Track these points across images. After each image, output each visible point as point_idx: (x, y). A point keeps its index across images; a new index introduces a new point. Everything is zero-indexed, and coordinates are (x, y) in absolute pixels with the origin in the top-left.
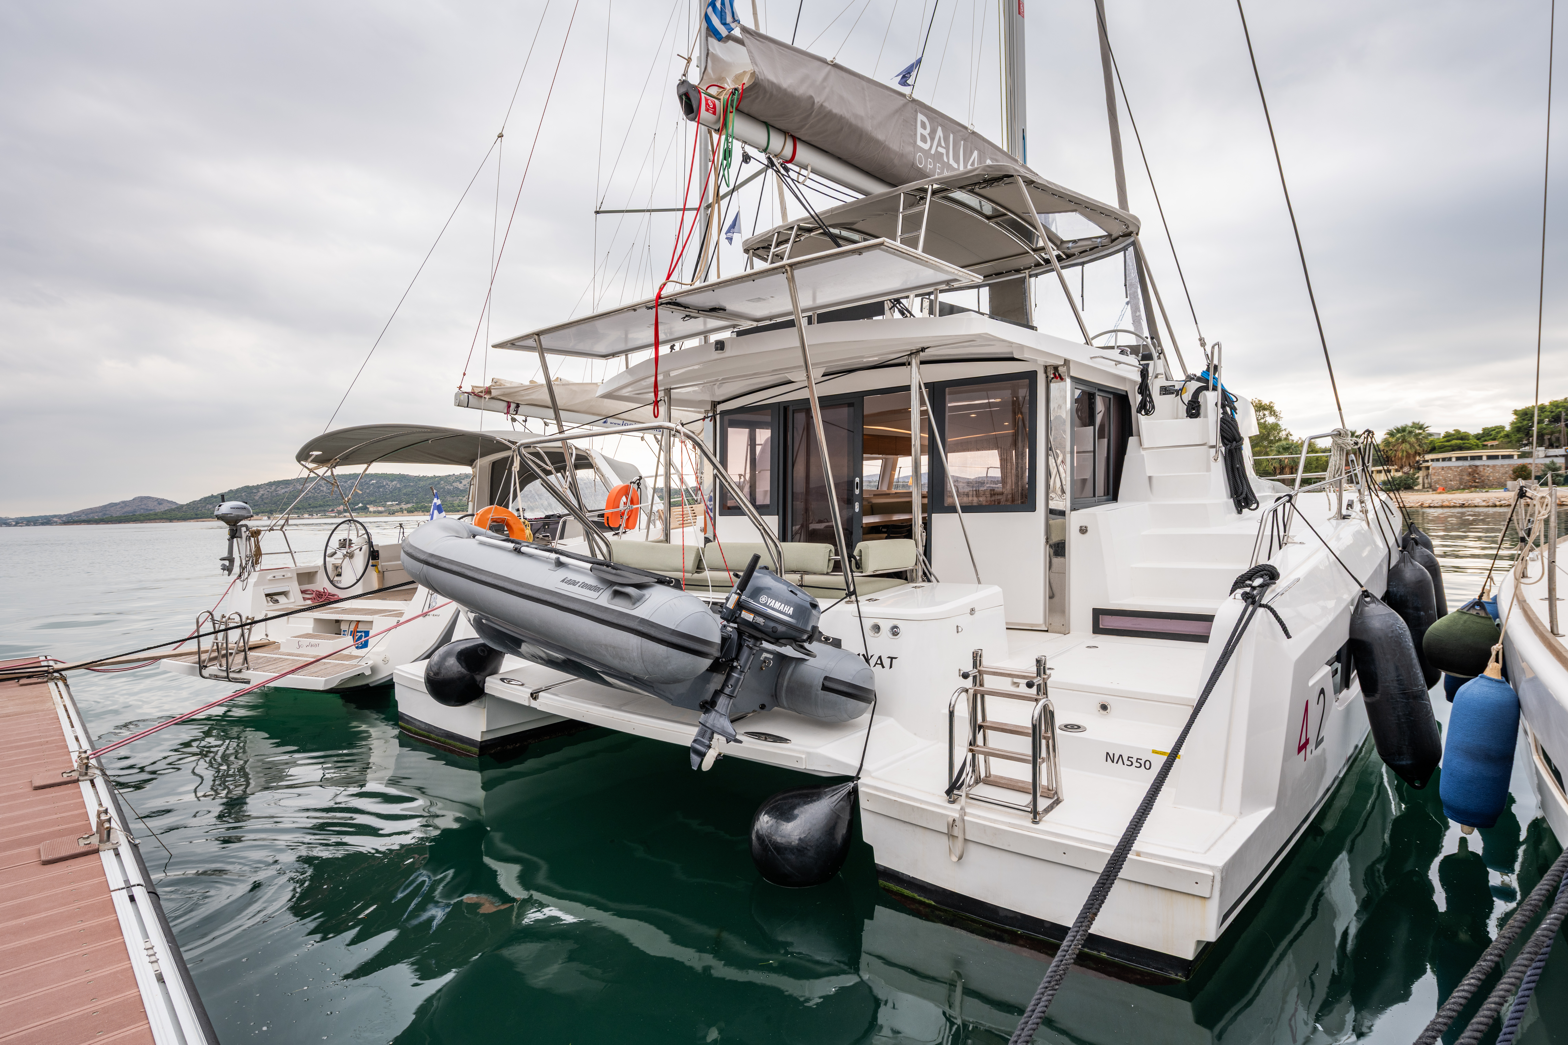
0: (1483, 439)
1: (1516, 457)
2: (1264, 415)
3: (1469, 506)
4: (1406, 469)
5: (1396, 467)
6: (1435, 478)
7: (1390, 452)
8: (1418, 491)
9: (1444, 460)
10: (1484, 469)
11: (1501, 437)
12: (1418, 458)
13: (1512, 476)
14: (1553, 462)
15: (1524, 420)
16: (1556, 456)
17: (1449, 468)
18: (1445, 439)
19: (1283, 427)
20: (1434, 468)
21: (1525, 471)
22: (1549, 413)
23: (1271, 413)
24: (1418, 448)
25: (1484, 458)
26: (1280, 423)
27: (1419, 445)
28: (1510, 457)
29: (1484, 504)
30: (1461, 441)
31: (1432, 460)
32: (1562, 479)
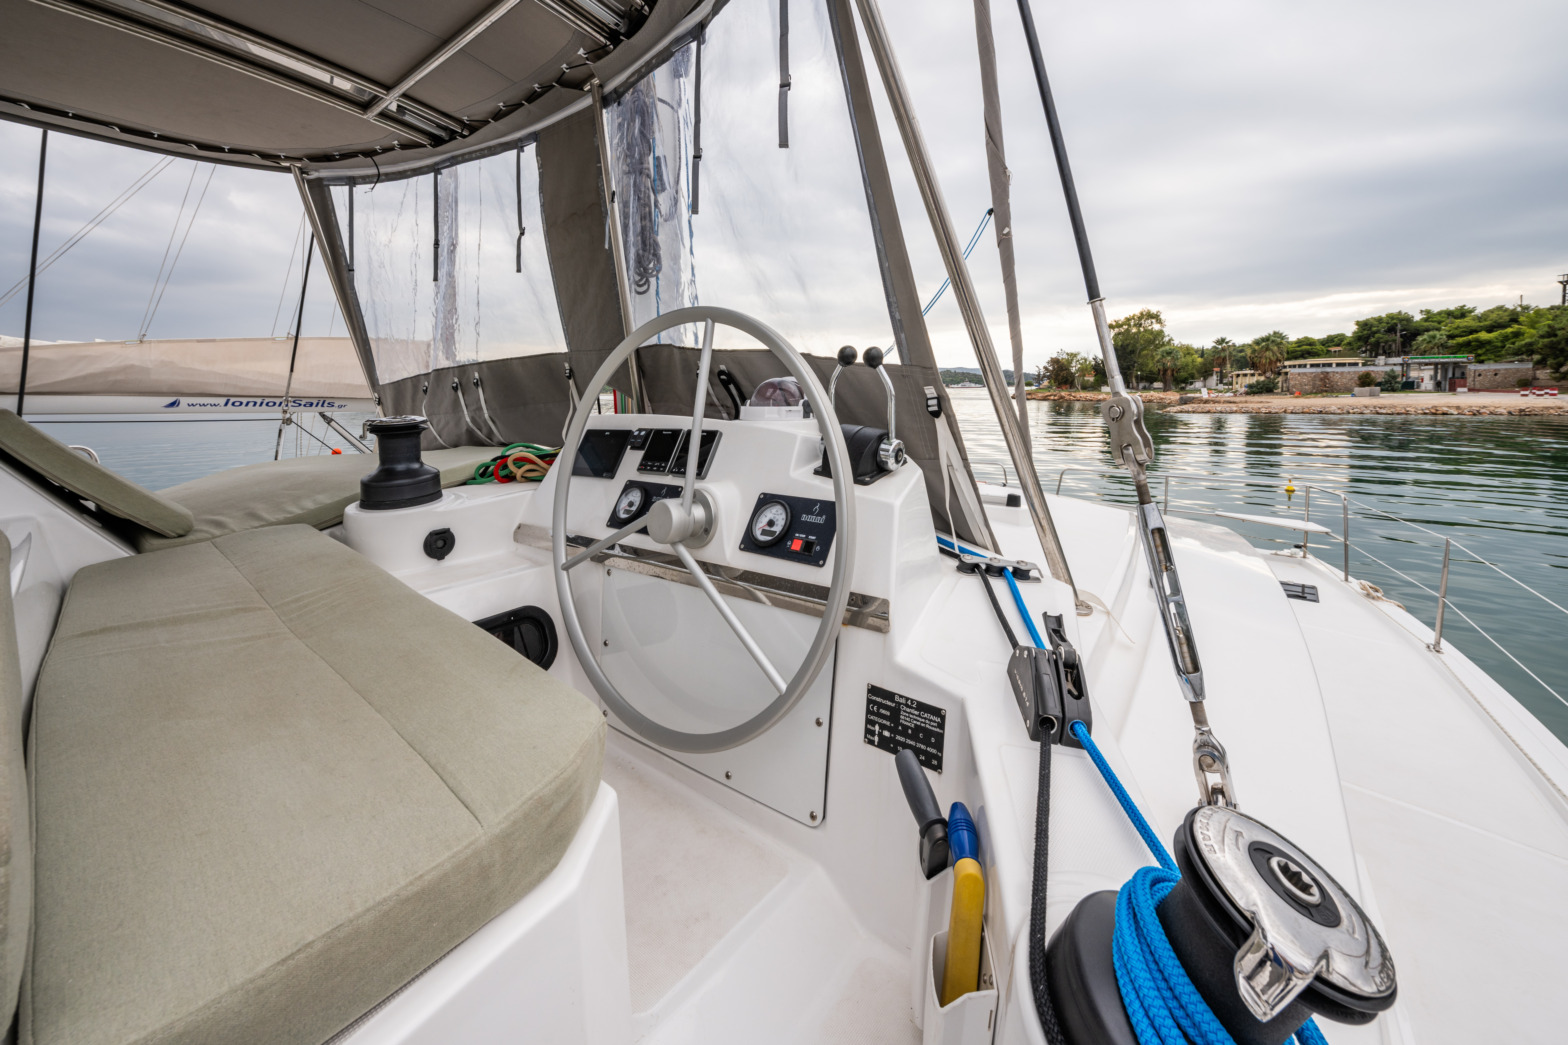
0: (1327, 345)
1: (1360, 365)
2: (1152, 322)
3: (1327, 413)
4: (1268, 374)
5: (1260, 372)
6: (1292, 383)
7: (1256, 359)
8: (1277, 394)
9: (1300, 366)
10: (1334, 375)
11: (1344, 345)
12: (1279, 364)
13: (1358, 382)
14: (1392, 371)
15: (1364, 330)
16: (1395, 365)
17: (1305, 374)
18: (1297, 345)
19: (1166, 334)
20: (1292, 374)
21: (1368, 378)
22: (1385, 324)
23: (1157, 321)
24: (1279, 355)
25: (1334, 365)
26: (1164, 329)
27: (1280, 353)
28: (1356, 364)
29: (1339, 411)
30: (1309, 347)
31: (1290, 366)
32: (1400, 386)
